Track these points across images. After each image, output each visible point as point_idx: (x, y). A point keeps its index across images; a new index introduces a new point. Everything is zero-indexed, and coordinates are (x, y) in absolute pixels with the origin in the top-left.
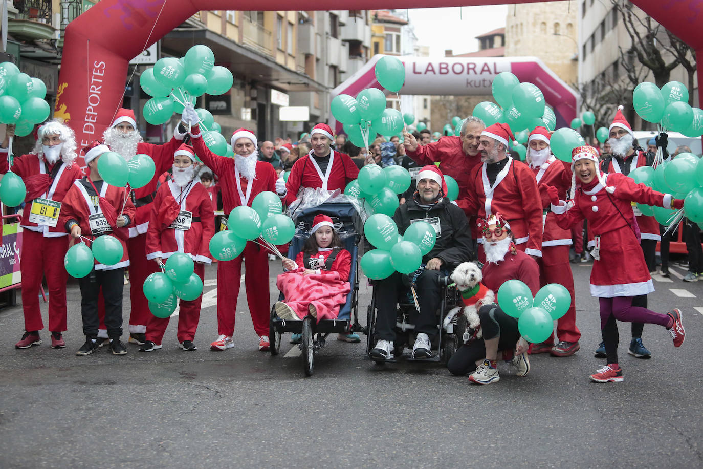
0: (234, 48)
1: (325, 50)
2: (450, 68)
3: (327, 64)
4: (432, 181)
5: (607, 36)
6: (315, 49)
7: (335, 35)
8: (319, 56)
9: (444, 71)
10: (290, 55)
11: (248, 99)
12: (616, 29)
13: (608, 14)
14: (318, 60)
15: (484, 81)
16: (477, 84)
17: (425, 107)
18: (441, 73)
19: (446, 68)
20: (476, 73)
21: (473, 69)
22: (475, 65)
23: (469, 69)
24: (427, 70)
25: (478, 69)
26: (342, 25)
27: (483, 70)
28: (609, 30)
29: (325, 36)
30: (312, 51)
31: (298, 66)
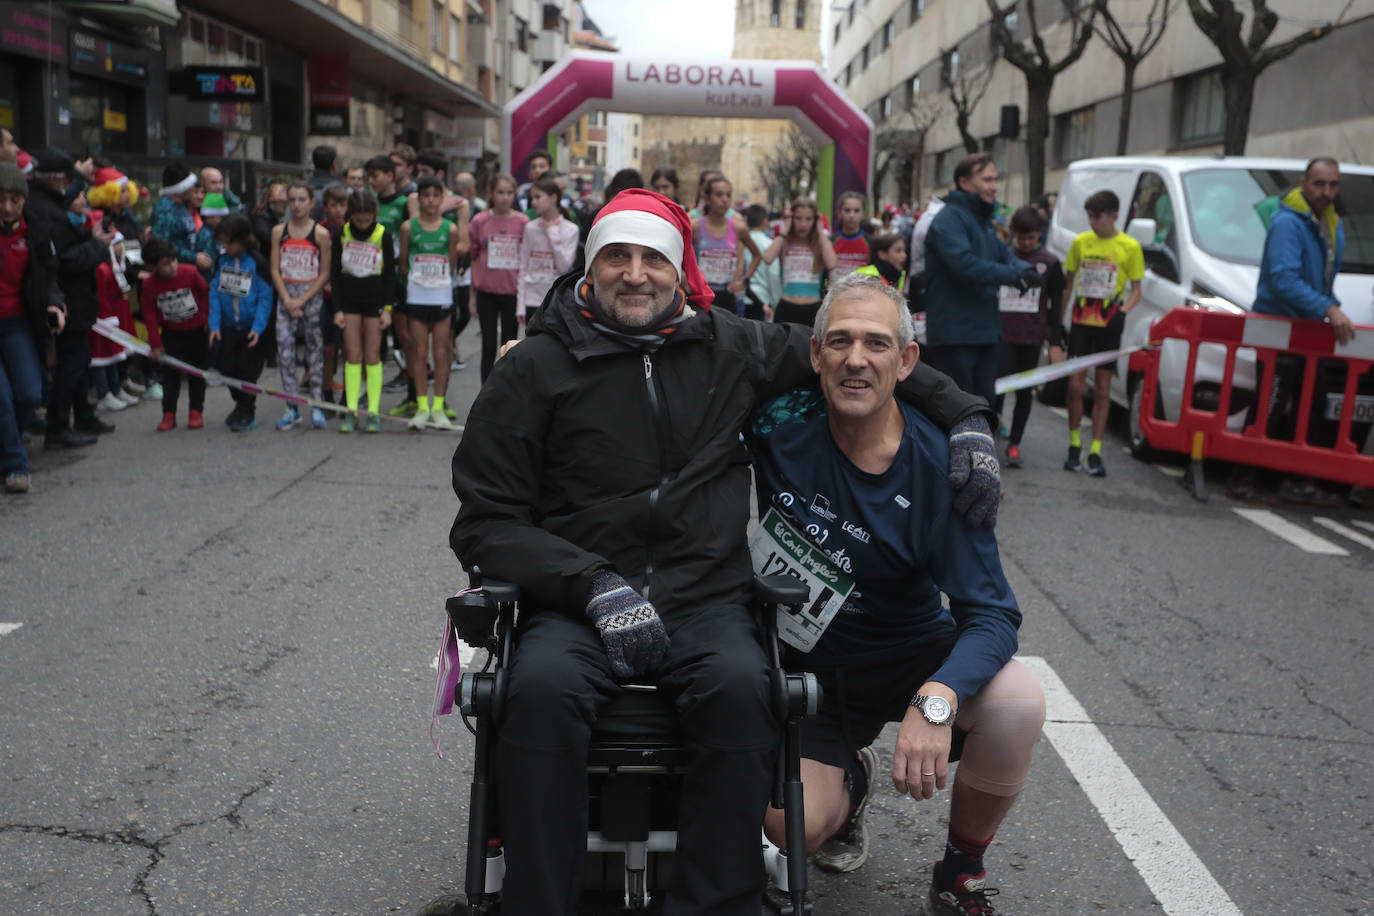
0: (355, 32)
1: (507, 64)
2: (683, 73)
3: (511, 85)
4: (652, 256)
5: (872, 64)
6: (492, 58)
7: (523, 47)
8: (499, 71)
9: (673, 77)
10: (453, 63)
11: (390, 120)
12: (888, 52)
13: (875, 36)
14: (497, 78)
15: (733, 96)
16: (723, 100)
17: (635, 156)
18: (668, 81)
19: (677, 73)
20: (721, 83)
21: (718, 76)
22: (721, 72)
23: (711, 76)
24: (648, 76)
25: (726, 77)
26: (533, 37)
27: (732, 80)
28: (876, 55)
29: (508, 47)
30: (489, 63)
31: (467, 78)
